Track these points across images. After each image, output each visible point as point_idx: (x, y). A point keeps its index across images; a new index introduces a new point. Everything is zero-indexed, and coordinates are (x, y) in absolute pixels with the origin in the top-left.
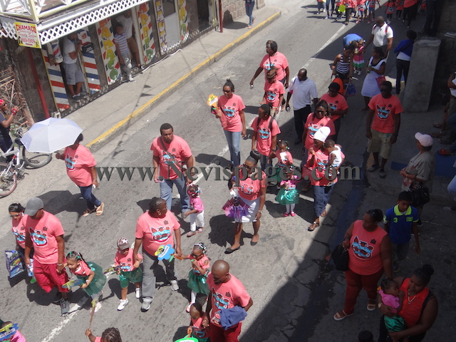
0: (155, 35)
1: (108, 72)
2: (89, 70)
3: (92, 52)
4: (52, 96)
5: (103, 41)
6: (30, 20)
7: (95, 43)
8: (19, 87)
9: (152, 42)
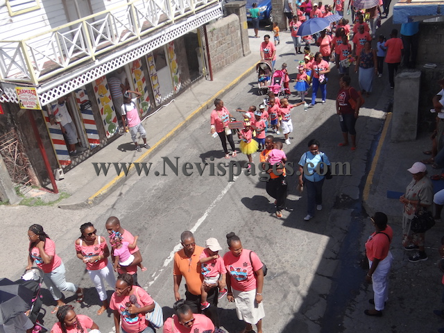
0: (149, 88)
1: (107, 127)
2: (89, 126)
3: (90, 109)
4: (54, 153)
5: (100, 98)
6: (30, 84)
7: (92, 100)
8: (22, 148)
9: (146, 95)
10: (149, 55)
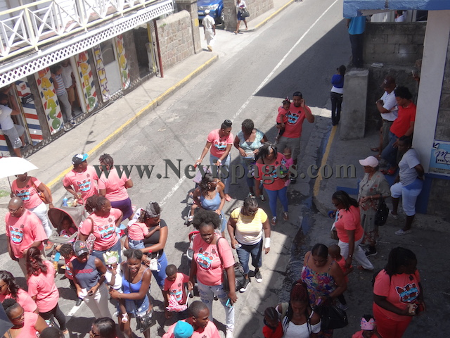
1: (50, 122)
2: (30, 121)
3: (33, 103)
5: (44, 91)
7: (35, 93)
9: (93, 90)
10: (96, 49)
